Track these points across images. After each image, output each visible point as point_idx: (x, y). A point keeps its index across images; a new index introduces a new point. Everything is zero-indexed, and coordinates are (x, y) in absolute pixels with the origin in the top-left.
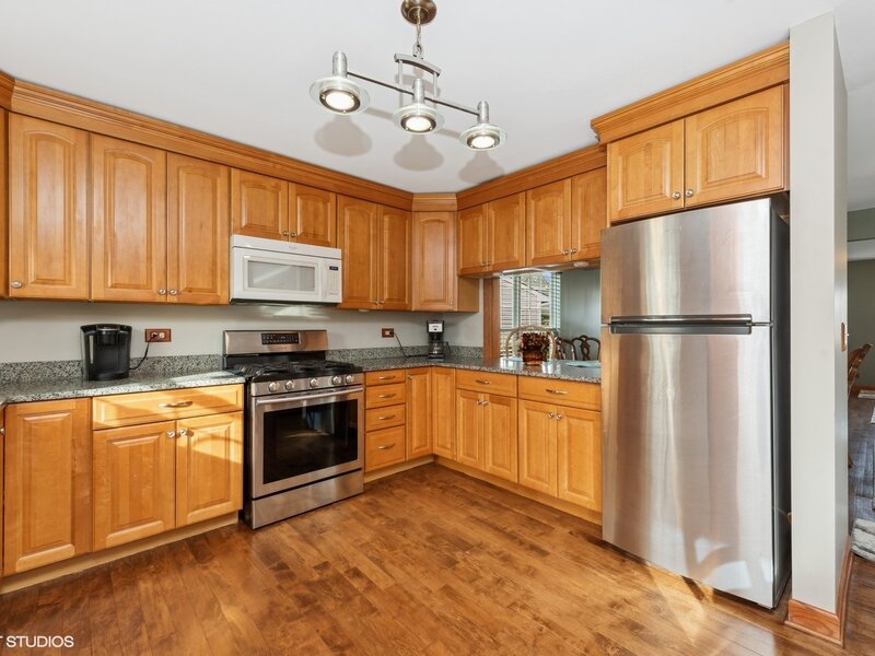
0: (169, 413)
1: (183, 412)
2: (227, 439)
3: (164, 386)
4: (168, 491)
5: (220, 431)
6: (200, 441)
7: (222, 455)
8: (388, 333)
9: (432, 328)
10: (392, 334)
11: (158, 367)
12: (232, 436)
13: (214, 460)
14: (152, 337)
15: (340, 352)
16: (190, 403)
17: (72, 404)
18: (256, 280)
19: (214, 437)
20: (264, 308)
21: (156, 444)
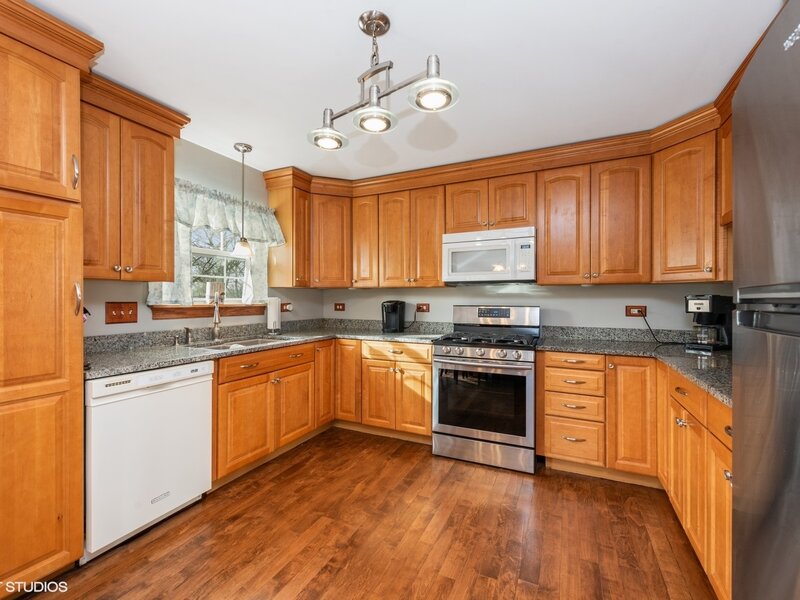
0: (391, 356)
1: (399, 357)
2: (423, 382)
3: (389, 339)
4: (392, 404)
5: (419, 375)
6: (407, 378)
7: (419, 392)
8: (635, 311)
9: (693, 306)
10: (643, 312)
11: (422, 328)
12: (426, 381)
13: (415, 394)
14: (419, 309)
15: (562, 328)
16: (402, 353)
17: (354, 342)
18: (459, 266)
19: (415, 378)
20: (488, 287)
21: (387, 373)
